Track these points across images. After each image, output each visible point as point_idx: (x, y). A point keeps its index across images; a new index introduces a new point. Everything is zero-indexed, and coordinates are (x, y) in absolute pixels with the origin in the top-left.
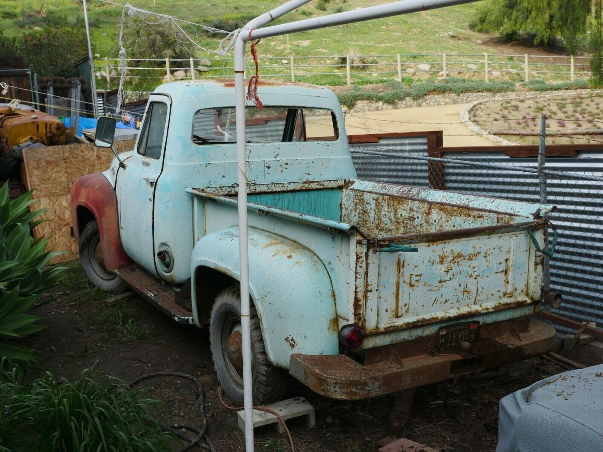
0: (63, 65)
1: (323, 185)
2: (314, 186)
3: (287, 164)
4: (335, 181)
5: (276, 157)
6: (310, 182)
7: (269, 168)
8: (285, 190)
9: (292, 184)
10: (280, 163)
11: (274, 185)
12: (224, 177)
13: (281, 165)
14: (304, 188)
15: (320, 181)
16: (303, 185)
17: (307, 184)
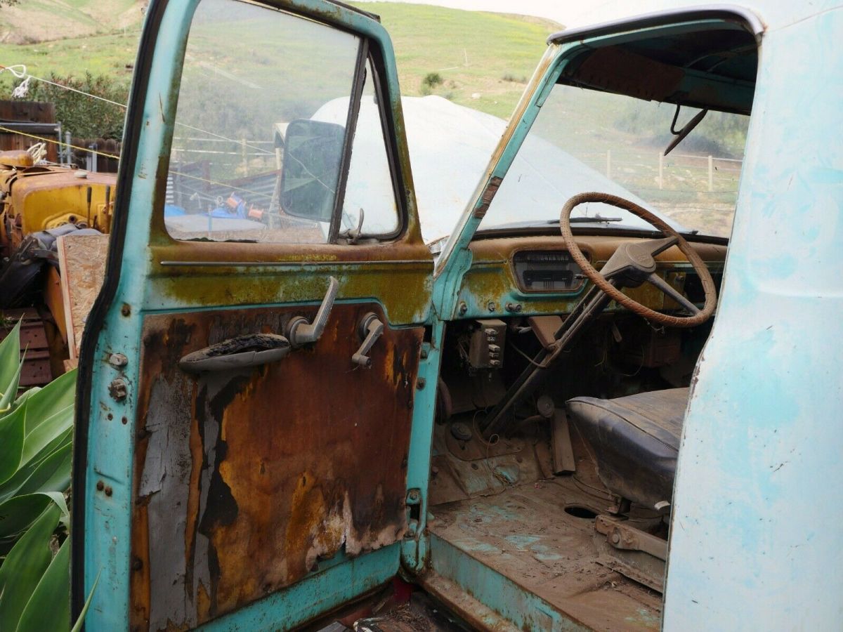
0: (111, 124)
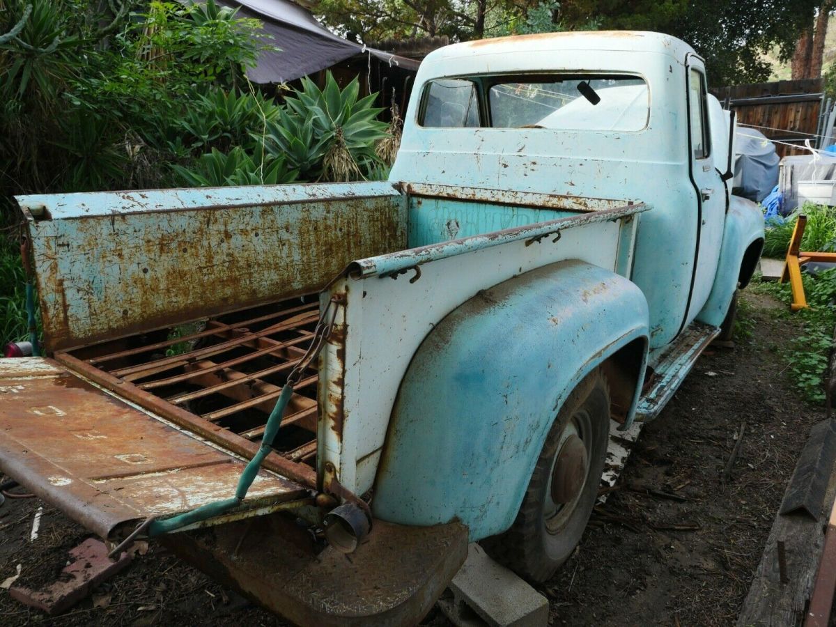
1: (585, 205)
2: (567, 204)
3: (534, 163)
4: (609, 200)
5: (520, 151)
6: (561, 196)
7: (505, 166)
8: (518, 203)
9: (530, 195)
10: (524, 160)
11: (500, 193)
12: (444, 172)
13: (525, 164)
14: (550, 204)
15: (581, 198)
16: (548, 199)
17: (556, 199)
